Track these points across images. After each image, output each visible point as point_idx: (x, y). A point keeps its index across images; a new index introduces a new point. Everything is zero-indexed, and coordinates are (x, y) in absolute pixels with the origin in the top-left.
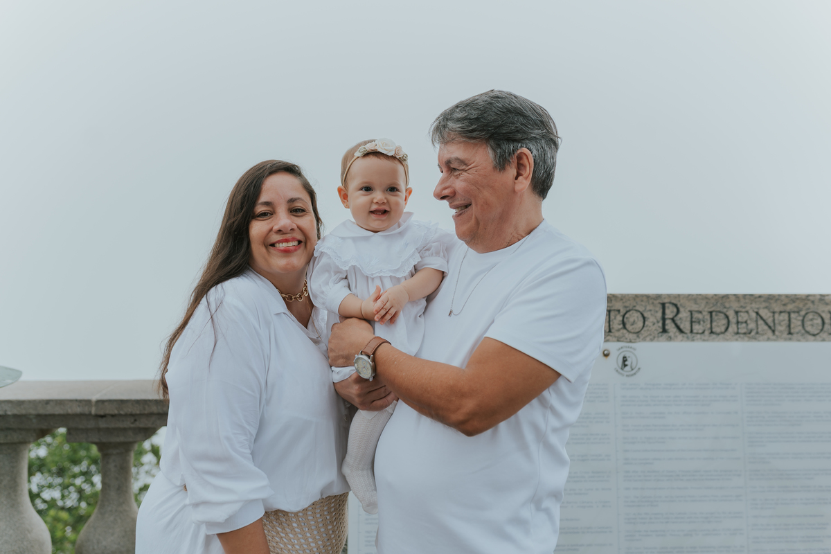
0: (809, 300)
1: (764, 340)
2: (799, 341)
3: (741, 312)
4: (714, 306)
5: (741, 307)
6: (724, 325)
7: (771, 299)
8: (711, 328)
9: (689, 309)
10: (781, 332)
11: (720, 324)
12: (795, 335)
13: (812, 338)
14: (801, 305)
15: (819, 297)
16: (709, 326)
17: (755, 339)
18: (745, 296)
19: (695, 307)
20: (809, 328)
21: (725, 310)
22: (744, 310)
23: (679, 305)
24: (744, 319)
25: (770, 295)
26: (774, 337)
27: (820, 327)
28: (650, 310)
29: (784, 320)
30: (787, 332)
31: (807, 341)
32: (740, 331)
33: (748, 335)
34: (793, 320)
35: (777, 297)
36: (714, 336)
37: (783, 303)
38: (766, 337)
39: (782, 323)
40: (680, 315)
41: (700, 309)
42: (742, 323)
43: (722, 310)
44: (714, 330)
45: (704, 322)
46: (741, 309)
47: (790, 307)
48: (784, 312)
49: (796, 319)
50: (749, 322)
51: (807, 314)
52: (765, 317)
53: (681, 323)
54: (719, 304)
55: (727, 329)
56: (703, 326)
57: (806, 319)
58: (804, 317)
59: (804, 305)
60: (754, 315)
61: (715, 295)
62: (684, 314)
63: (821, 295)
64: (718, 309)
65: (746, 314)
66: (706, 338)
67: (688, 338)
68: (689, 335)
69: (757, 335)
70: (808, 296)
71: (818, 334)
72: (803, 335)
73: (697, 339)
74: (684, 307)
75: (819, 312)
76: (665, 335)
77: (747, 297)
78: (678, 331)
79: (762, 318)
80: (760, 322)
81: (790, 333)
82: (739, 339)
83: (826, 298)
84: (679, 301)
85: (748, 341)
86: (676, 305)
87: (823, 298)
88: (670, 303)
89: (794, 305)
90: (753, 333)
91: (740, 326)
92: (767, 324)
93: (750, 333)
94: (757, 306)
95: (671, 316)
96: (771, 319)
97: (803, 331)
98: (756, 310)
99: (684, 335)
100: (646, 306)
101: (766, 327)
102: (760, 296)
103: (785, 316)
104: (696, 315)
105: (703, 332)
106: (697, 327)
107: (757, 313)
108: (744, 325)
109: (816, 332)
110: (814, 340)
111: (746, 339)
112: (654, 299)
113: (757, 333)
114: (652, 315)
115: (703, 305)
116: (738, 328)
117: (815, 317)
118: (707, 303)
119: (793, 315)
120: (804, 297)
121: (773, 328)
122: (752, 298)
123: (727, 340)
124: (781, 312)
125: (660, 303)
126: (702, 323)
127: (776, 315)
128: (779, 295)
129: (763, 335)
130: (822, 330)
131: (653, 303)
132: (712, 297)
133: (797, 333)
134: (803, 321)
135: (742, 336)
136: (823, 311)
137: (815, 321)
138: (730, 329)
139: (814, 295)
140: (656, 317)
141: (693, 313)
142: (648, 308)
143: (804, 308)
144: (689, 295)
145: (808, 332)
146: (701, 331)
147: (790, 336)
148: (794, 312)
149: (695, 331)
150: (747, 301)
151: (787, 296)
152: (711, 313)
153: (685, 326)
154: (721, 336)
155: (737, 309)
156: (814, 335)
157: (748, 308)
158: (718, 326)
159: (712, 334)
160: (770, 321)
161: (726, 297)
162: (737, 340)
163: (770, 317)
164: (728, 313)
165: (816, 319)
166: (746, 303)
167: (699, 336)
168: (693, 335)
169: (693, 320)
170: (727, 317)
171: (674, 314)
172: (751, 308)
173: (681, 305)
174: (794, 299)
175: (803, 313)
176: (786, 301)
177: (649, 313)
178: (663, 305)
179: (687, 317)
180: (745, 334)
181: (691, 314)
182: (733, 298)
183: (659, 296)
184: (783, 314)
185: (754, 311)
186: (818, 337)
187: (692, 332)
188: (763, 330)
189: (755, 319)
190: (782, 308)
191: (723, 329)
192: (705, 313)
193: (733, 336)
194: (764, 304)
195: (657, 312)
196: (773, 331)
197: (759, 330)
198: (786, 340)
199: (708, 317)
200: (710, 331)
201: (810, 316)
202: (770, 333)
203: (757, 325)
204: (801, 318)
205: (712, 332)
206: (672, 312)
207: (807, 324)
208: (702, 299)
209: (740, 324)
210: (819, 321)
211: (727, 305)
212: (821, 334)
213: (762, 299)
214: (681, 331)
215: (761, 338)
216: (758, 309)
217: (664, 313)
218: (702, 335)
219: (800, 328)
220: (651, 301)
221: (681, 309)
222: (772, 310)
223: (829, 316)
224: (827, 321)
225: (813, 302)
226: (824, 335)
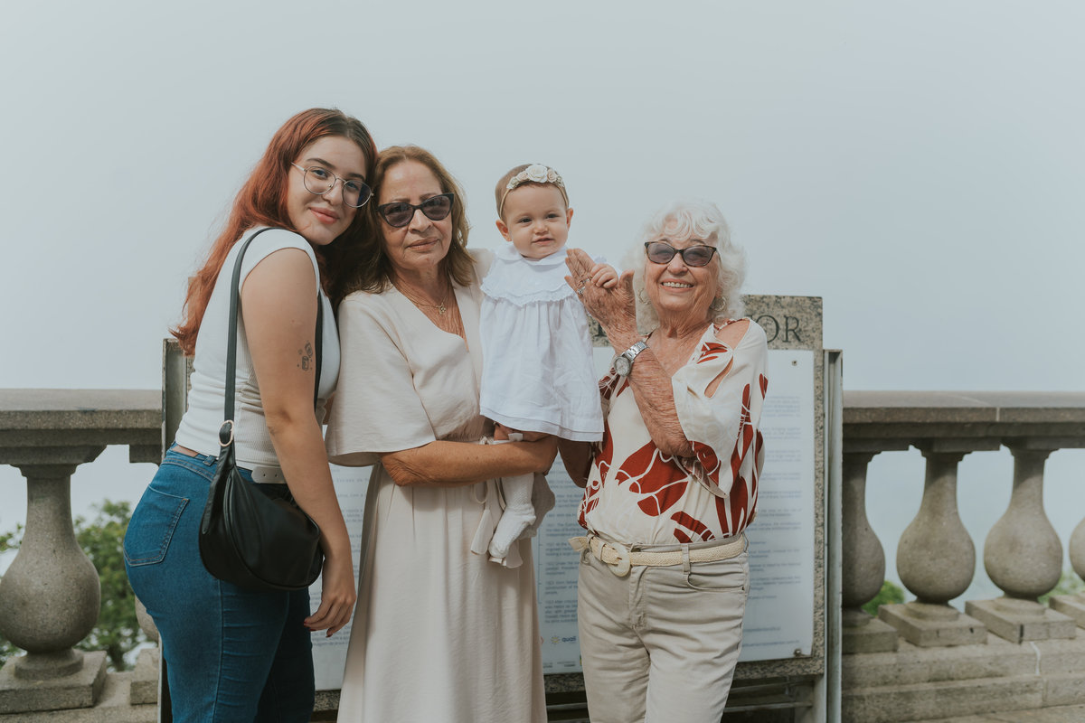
0: (763, 302)
14: (755, 308)
15: (774, 299)
27: (774, 334)
51: (760, 318)
59: (759, 307)
63: (777, 297)
70: (764, 297)
75: (774, 316)
76: (601, 339)
83: (783, 300)
87: (778, 300)
117: (770, 322)
120: (758, 299)
130: (776, 336)
136: (778, 316)
137: (769, 326)
139: (770, 297)
143: (758, 312)
165: (771, 324)
201: (764, 320)
210: (774, 326)
212: (774, 341)
223: (784, 320)
224: (782, 327)
225: (768, 304)
226: (778, 342)
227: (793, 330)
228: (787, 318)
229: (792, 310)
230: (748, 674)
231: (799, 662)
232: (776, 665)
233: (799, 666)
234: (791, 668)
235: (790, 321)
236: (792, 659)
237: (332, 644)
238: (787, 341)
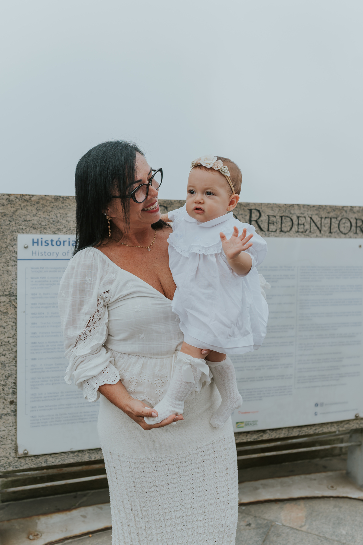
0: (344, 210)
1: (314, 237)
2: (335, 237)
3: (301, 217)
4: (284, 212)
5: (301, 213)
6: (289, 226)
7: (321, 208)
8: (281, 228)
9: (267, 214)
10: (325, 231)
11: (287, 225)
12: (333, 234)
13: (343, 236)
14: (339, 213)
15: (350, 208)
16: (280, 226)
17: (309, 236)
18: (304, 206)
19: (271, 213)
20: (342, 229)
21: (290, 215)
22: (303, 216)
23: (261, 211)
24: (303, 222)
25: (320, 206)
26: (320, 235)
27: (349, 229)
28: (242, 214)
29: (327, 223)
30: (329, 231)
31: (340, 237)
32: (299, 230)
33: (304, 233)
34: (333, 224)
35: (324, 207)
36: (282, 233)
37: (328, 211)
38: (315, 235)
39: (326, 225)
40: (261, 218)
41: (275, 214)
42: (301, 224)
43: (289, 216)
44: (283, 229)
45: (277, 223)
46: (301, 215)
47: (332, 214)
48: (328, 217)
49: (335, 223)
50: (305, 224)
51: (341, 219)
52: (315, 221)
53: (262, 224)
54: (287, 211)
55: (291, 229)
56: (276, 226)
57: (341, 223)
58: (340, 221)
59: (340, 214)
60: (309, 219)
61: (285, 204)
62: (264, 218)
63: (351, 207)
64: (287, 215)
65: (304, 218)
66: (277, 235)
67: (265, 235)
68: (267, 232)
69: (310, 234)
70: (343, 207)
71: (347, 233)
72: (338, 234)
73: (272, 236)
74: (264, 213)
75: (349, 218)
77: (306, 206)
78: (259, 229)
79: (314, 221)
80: (313, 224)
81: (330, 232)
82: (299, 236)
83: (354, 209)
84: (261, 208)
85: (304, 237)
86: (259, 211)
87: (352, 209)
88: (256, 209)
89: (334, 213)
90: (307, 232)
91: (299, 227)
92: (316, 226)
93: (305, 232)
94: (311, 213)
95: (255, 219)
96: (320, 222)
97: (338, 231)
98: (310, 216)
99: (263, 232)
100: (239, 212)
101: (316, 228)
102: (314, 206)
103: (328, 221)
104: (272, 219)
105: (276, 231)
106: (272, 227)
107: (311, 218)
108: (302, 226)
109: (346, 232)
110: (345, 237)
111: (303, 236)
112: (245, 206)
113: (310, 232)
114: (242, 217)
115: (277, 212)
116: (298, 228)
117: (347, 222)
118: (280, 210)
119: (333, 220)
120: (341, 208)
121: (320, 229)
122: (309, 207)
123: (291, 236)
124: (326, 218)
125: (248, 209)
126: (275, 224)
127: (323, 220)
128: (326, 206)
129: (313, 233)
130: (350, 230)
131: (244, 209)
132: (283, 206)
133: (335, 232)
134: (339, 224)
135: (300, 234)
136: (352, 218)
137: (346, 225)
138: (293, 229)
139: (347, 207)
140: (245, 219)
141: (270, 217)
142: (240, 213)
143: (340, 216)
144: (268, 204)
145: (341, 232)
146: (274, 230)
147: (330, 234)
148: (334, 218)
149: (270, 230)
150: (305, 209)
151: (330, 207)
152: (281, 217)
153: (264, 226)
154: (287, 233)
155: (298, 215)
156: (345, 234)
157: (305, 215)
158: (286, 227)
159: (281, 232)
160: (318, 224)
161: (292, 206)
162: (297, 236)
163: (319, 221)
164: (292, 218)
165: (347, 223)
166: (304, 211)
167: (273, 233)
168: (269, 232)
169: (270, 222)
170: (292, 220)
171: (257, 217)
172: (308, 214)
173: (262, 211)
174: (334, 208)
175: (339, 219)
176: (329, 210)
177: (241, 216)
178: (251, 210)
179: (266, 220)
180: (302, 232)
181: (269, 218)
182: (296, 207)
183: (248, 204)
184: (327, 219)
185: (309, 217)
186: (347, 235)
187: (268, 230)
188: (314, 230)
189: (309, 222)
190: (327, 215)
191: (289, 230)
192: (278, 217)
193: (294, 234)
194: (316, 212)
195: (246, 215)
196: (320, 231)
197: (312, 230)
198: (327, 237)
199: (279, 220)
200: (280, 230)
201: (344, 221)
202: (318, 231)
203: (310, 226)
204: (338, 222)
205: (281, 231)
206: (256, 216)
207: (342, 226)
208: (277, 207)
209: (299, 225)
210: (349, 224)
211: (292, 212)
212: (349, 233)
213: (315, 208)
214: (261, 230)
215: (312, 235)
216: (312, 215)
217: (251, 217)
218: (275, 233)
219: (337, 229)
220: (242, 208)
221: (262, 214)
222: (320, 216)
223: (355, 221)
224: (354, 224)
225: (346, 211)
226: (351, 234)
227: (360, 227)
228: (356, 220)
229: (360, 214)
230: (329, 429)
231: (357, 421)
232: (345, 423)
233: (357, 423)
234: (353, 425)
235: (358, 221)
236: (353, 420)
237: (90, 421)
238: (356, 233)
